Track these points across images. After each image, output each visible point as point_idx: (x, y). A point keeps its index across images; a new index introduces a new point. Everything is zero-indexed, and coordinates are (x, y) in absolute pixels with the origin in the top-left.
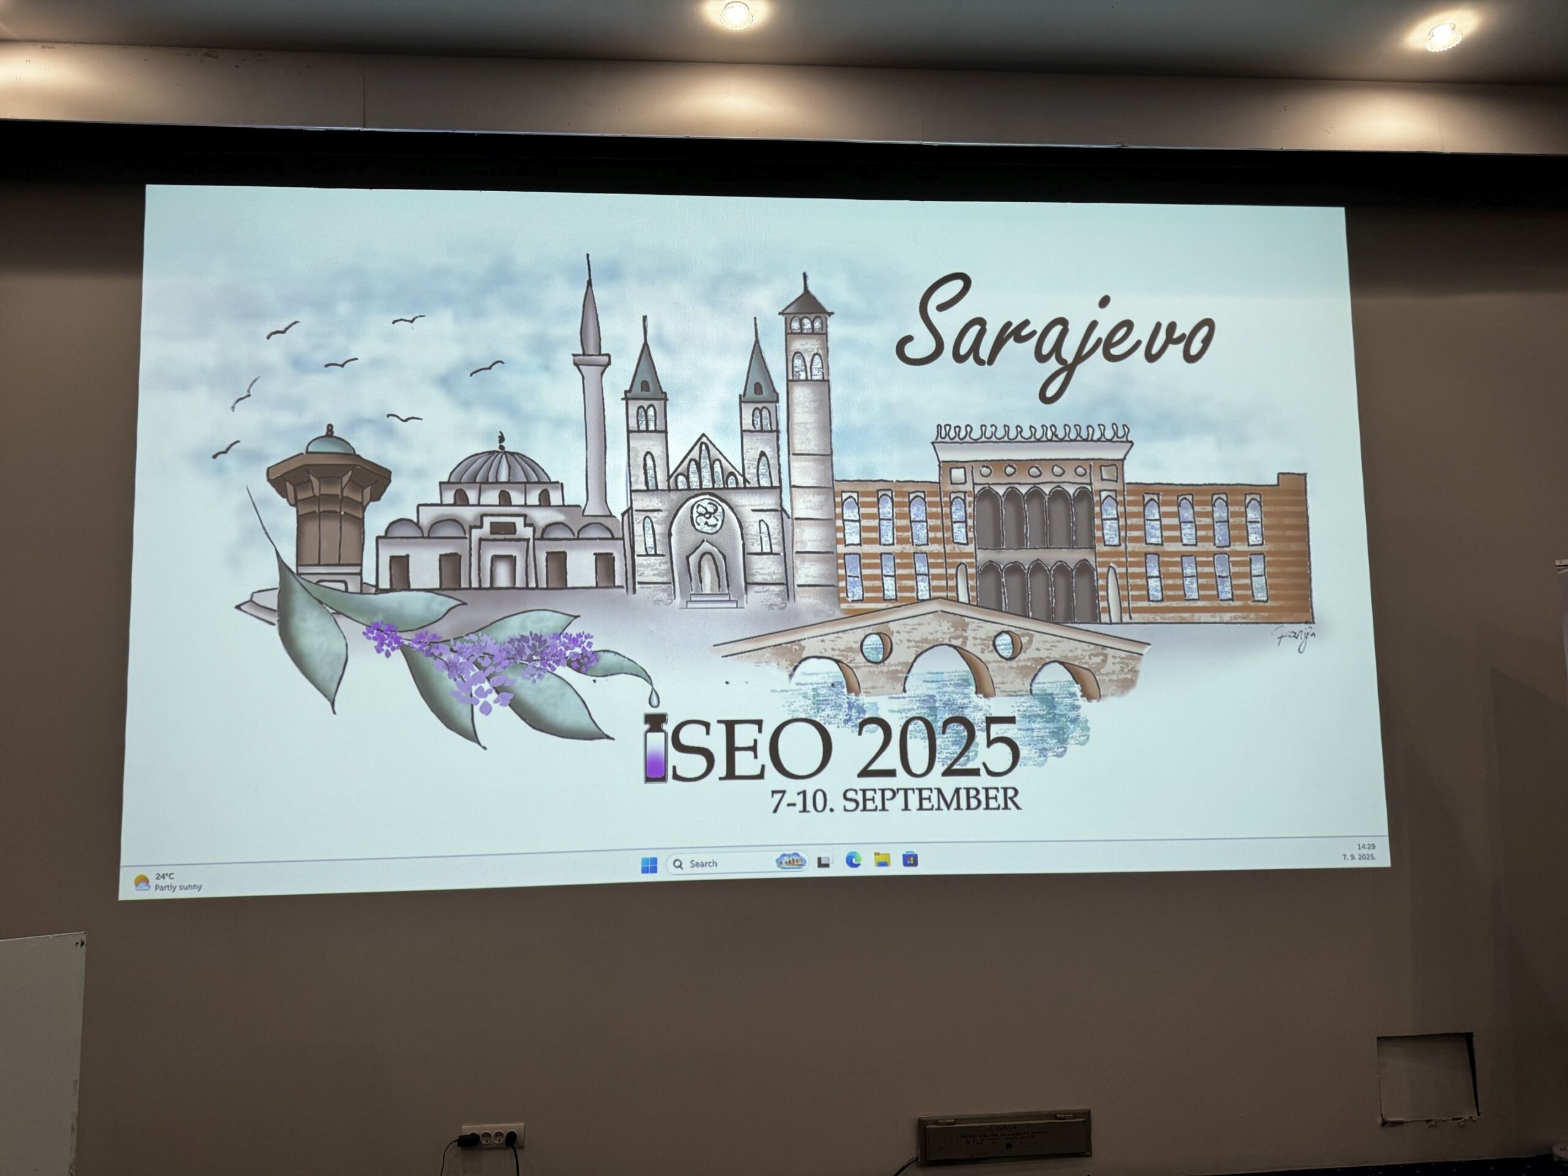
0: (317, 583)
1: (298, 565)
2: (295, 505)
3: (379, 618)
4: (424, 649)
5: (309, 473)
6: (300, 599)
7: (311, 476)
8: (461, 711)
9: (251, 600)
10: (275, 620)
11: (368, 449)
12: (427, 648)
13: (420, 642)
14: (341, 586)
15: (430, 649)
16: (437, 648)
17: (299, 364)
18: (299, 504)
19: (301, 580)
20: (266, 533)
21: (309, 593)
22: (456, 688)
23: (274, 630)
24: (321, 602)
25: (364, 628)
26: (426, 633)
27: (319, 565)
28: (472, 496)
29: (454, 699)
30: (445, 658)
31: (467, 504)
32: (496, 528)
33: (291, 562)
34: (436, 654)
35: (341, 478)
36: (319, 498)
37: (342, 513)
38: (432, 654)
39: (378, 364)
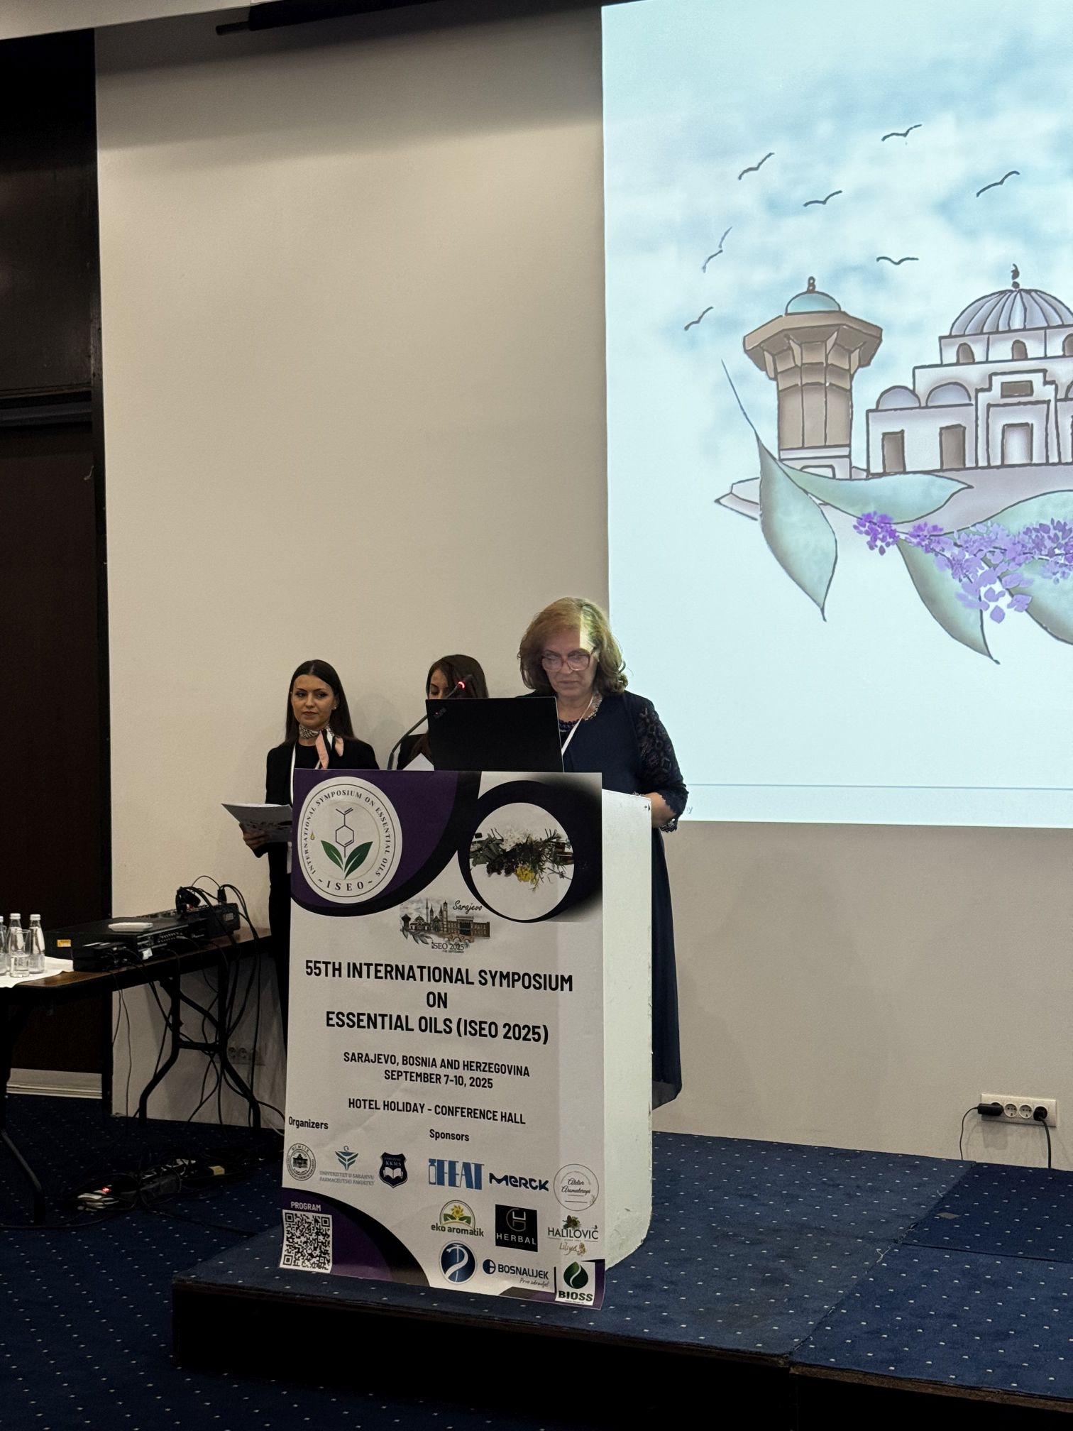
0: (801, 470)
1: (780, 450)
2: (775, 379)
3: (870, 509)
4: (923, 543)
5: (789, 339)
6: (782, 488)
7: (791, 341)
8: (967, 618)
9: (731, 493)
10: (757, 514)
11: (856, 303)
12: (927, 542)
13: (919, 536)
14: (828, 472)
15: (930, 544)
16: (939, 542)
17: (775, 206)
18: (779, 376)
19: (783, 467)
20: (745, 414)
21: (793, 481)
22: (962, 591)
23: (757, 526)
24: (806, 492)
25: (854, 521)
26: (926, 525)
27: (803, 448)
28: (978, 351)
29: (959, 603)
30: (948, 554)
31: (974, 363)
32: (1008, 390)
33: (772, 447)
34: (938, 550)
35: (825, 342)
36: (800, 368)
37: (827, 384)
38: (933, 550)
39: (864, 195)
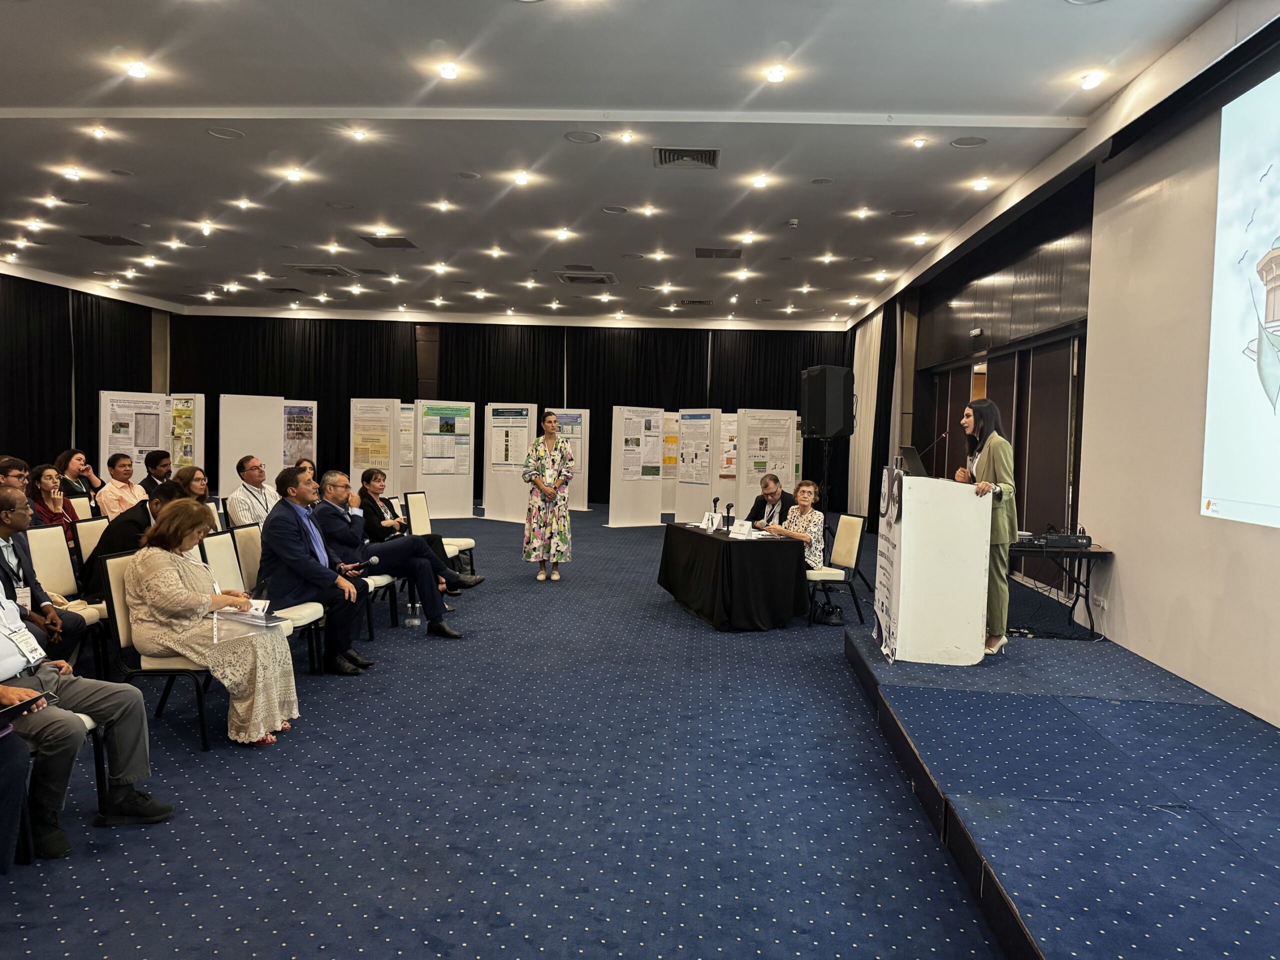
0: (1272, 333)
1: (1266, 323)
2: (1266, 285)
5: (1272, 263)
6: (1265, 343)
7: (1273, 265)
9: (1248, 348)
10: (1255, 358)
17: (1272, 193)
18: (1268, 284)
19: (1266, 332)
20: (1255, 306)
21: (1269, 339)
23: (1256, 363)
24: (1273, 345)
27: (1273, 321)
33: (1263, 321)
